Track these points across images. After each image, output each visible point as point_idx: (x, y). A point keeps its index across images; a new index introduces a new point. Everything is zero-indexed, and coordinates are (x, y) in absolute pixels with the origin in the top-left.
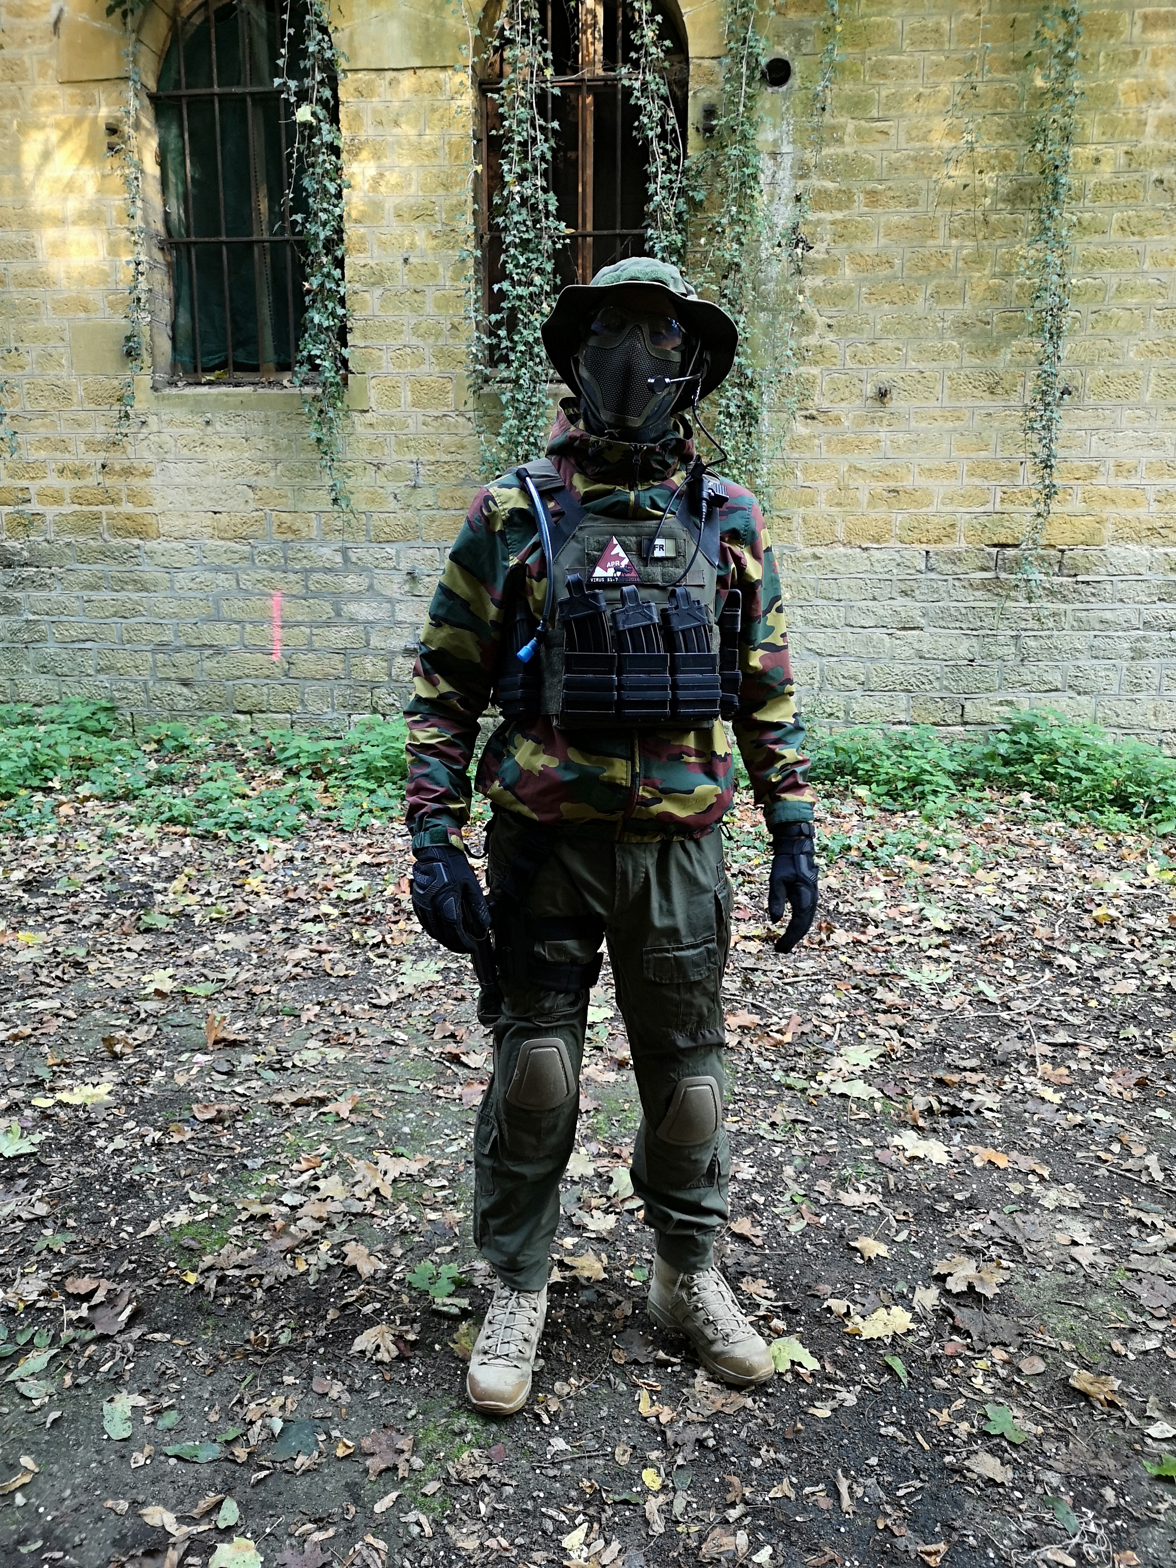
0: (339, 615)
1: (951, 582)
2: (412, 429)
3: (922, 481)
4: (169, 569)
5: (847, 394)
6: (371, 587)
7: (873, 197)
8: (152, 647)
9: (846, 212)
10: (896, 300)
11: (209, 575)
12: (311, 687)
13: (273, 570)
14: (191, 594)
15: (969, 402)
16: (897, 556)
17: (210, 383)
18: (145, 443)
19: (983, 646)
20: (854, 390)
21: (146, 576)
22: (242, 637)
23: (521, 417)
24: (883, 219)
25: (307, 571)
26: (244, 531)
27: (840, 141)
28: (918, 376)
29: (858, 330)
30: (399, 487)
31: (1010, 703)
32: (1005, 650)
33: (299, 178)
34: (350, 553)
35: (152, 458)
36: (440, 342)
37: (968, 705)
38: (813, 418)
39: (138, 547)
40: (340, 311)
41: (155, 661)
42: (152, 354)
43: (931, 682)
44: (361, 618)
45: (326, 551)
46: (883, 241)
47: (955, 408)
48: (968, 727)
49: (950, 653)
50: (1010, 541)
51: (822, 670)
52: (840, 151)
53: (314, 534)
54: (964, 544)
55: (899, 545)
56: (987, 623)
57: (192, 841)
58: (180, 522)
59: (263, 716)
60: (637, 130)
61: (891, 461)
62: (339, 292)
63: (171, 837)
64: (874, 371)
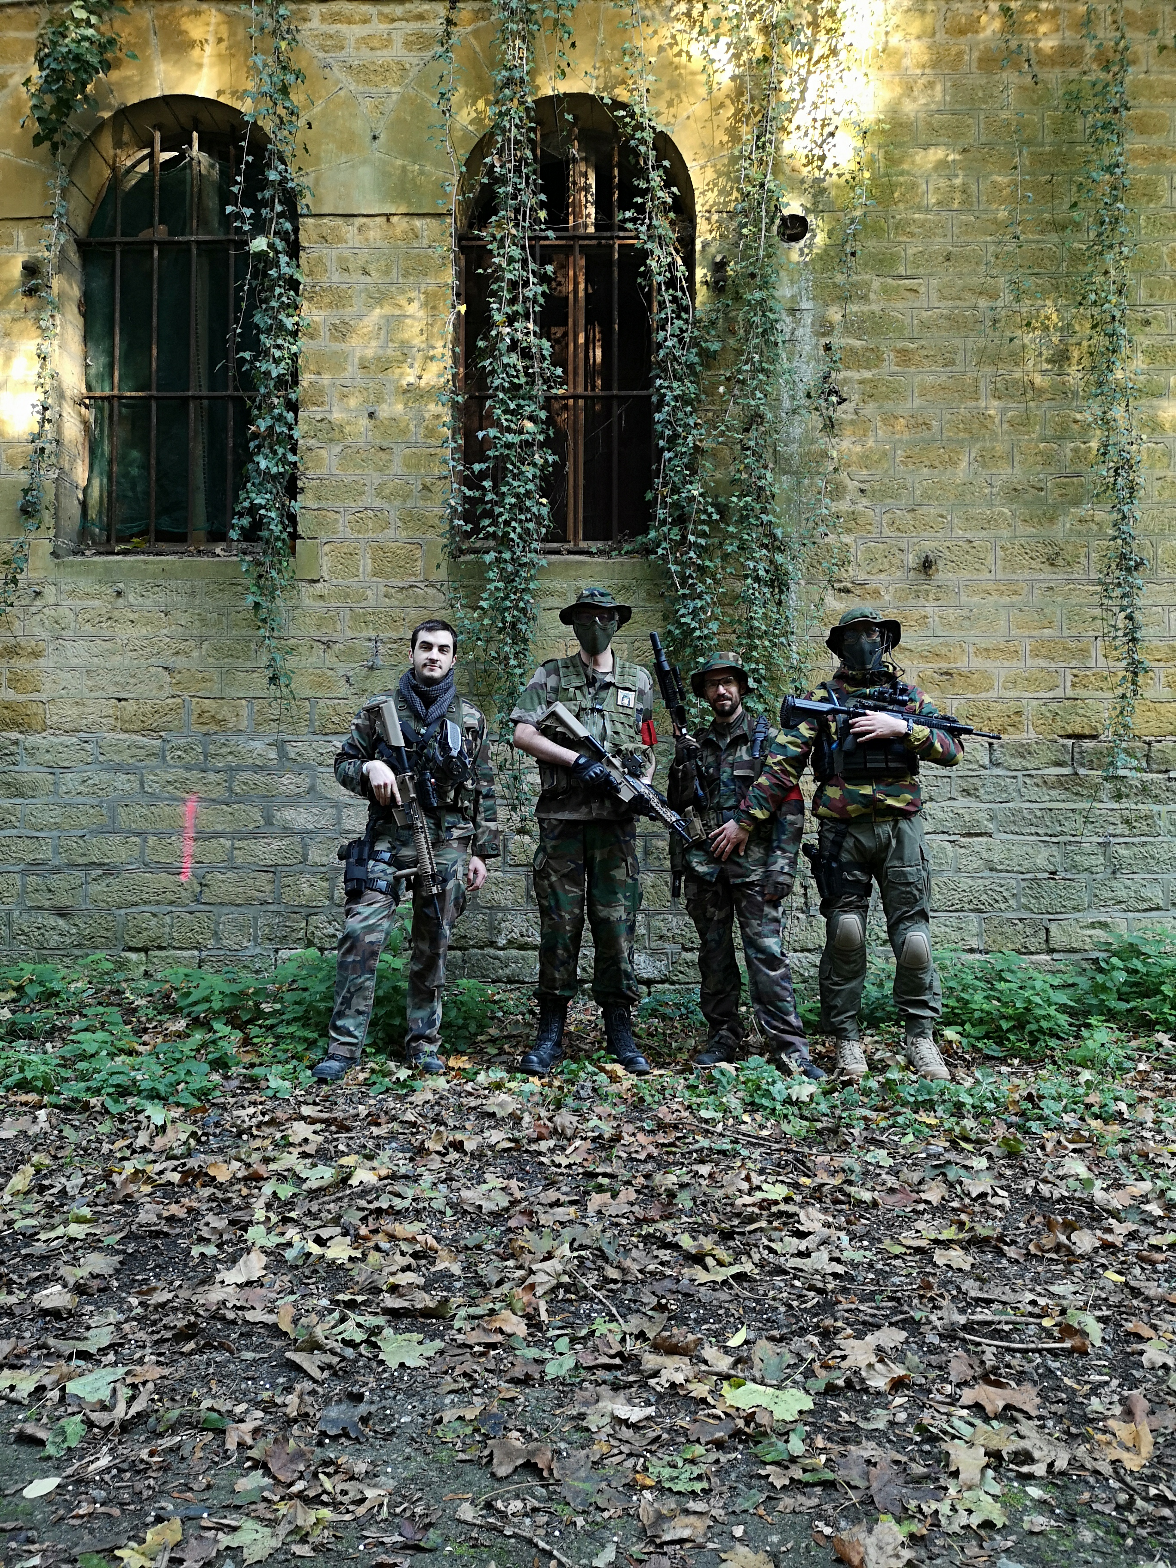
0: (269, 822)
1: (1021, 779)
2: (371, 602)
3: (978, 663)
4: (53, 769)
5: (886, 566)
6: (312, 789)
7: (904, 356)
8: (22, 866)
9: (875, 371)
10: (936, 463)
11: (105, 776)
12: (227, 915)
13: (188, 769)
14: (80, 799)
15: (1027, 575)
17: (125, 553)
18: (37, 618)
19: (1066, 855)
20: (894, 561)
21: (26, 778)
22: (142, 852)
23: (508, 580)
24: (917, 379)
25: (231, 770)
26: (156, 721)
27: (864, 298)
28: (966, 546)
29: (896, 496)
30: (355, 669)
31: (1104, 925)
32: (1093, 860)
33: (249, 315)
34: (289, 748)
35: (45, 635)
36: (409, 504)
37: (1053, 928)
38: (848, 591)
39: (16, 743)
40: (291, 458)
41: (24, 885)
42: (56, 516)
43: (1006, 900)
44: (297, 827)
45: (258, 746)
46: (918, 402)
47: (1011, 582)
48: (1056, 956)
49: (1027, 864)
50: (1087, 731)
52: (865, 308)
53: (244, 724)
54: (1032, 735)
56: (1068, 827)
57: (49, 1115)
58: (72, 712)
59: (163, 953)
60: (644, 275)
61: (941, 640)
62: (291, 437)
63: (19, 1109)
64: (916, 540)
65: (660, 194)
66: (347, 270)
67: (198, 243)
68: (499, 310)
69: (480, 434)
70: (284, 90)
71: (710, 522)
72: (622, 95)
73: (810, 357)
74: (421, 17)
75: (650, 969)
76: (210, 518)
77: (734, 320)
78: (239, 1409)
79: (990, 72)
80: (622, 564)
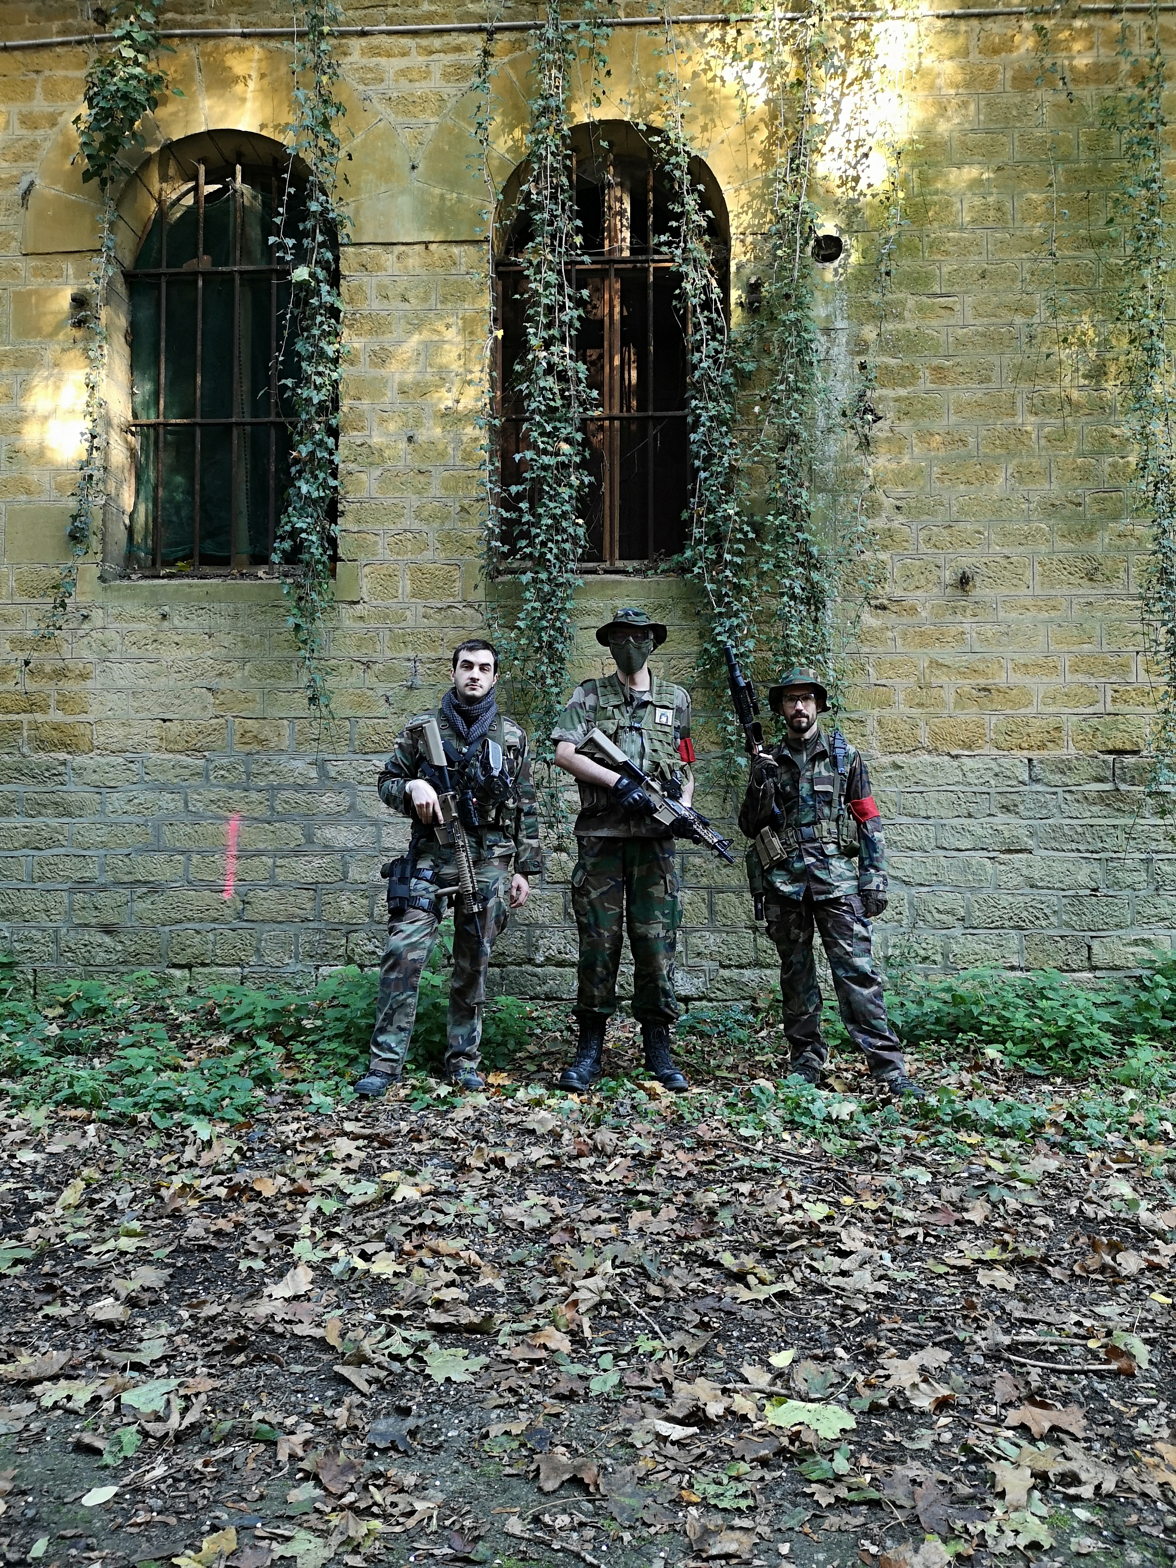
0: (310, 840)
1: (1061, 795)
2: (410, 622)
3: (1016, 678)
4: (98, 789)
5: (923, 582)
6: (352, 807)
7: (940, 375)
8: (69, 885)
9: (910, 389)
10: (973, 480)
11: (151, 796)
12: (270, 932)
13: (231, 788)
14: (125, 818)
15: (1065, 590)
16: (993, 765)
17: (170, 576)
18: (85, 640)
19: (1108, 872)
20: (930, 577)
21: (74, 798)
22: (186, 870)
23: (545, 600)
24: (953, 396)
25: (274, 789)
26: (200, 741)
27: (899, 317)
28: (1004, 562)
29: (932, 513)
30: (394, 688)
31: (1147, 943)
32: (1136, 877)
33: (291, 343)
34: (329, 767)
35: (92, 657)
36: (447, 526)
37: (1096, 945)
38: (884, 608)
39: (64, 763)
40: (332, 482)
41: (71, 903)
42: (103, 541)
43: (1047, 917)
44: (338, 845)
45: (299, 765)
46: (953, 419)
47: (1049, 597)
48: (1098, 974)
49: (1068, 881)
50: (1128, 747)
51: (911, 904)
52: (900, 327)
53: (285, 743)
54: (1073, 751)
55: (995, 752)
56: (1109, 843)
57: (97, 1129)
58: (119, 732)
59: (206, 970)
60: (679, 297)
61: (979, 656)
62: (331, 462)
63: (68, 1124)
64: (952, 556)
65: (695, 217)
66: (386, 297)
67: (241, 273)
68: (535, 334)
69: (517, 457)
70: (325, 123)
71: (745, 541)
72: (657, 120)
73: (845, 377)
74: (458, 49)
75: (688, 986)
76: (253, 541)
77: (769, 340)
78: (290, 1421)
79: (1024, 91)
80: (658, 583)
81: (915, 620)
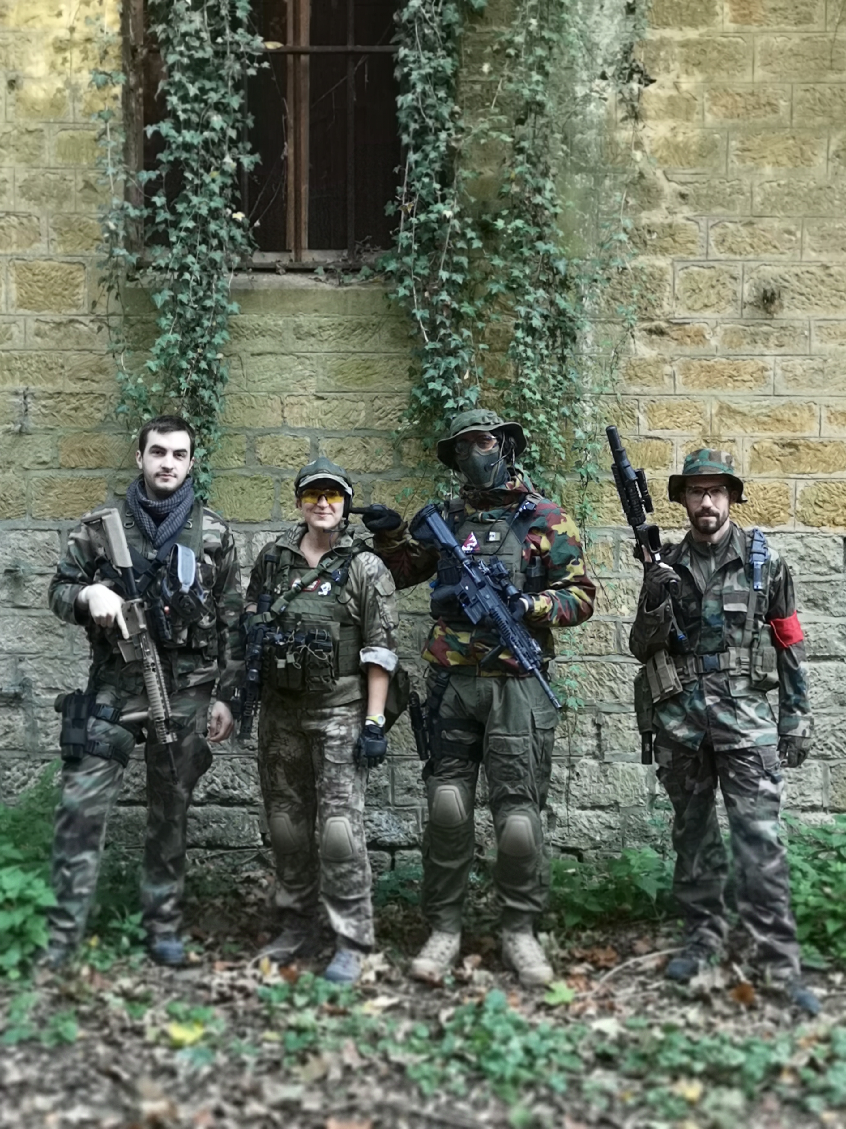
2: (18, 342)
3: (832, 431)
5: (713, 299)
7: (744, 11)
9: (703, 30)
10: (783, 159)
16: (798, 545)
20: (724, 292)
24: (760, 41)
28: (820, 273)
29: (730, 204)
36: (68, 207)
38: (660, 332)
46: (760, 74)
55: (801, 528)
61: (785, 400)
64: (753, 264)
71: (468, 252)
75: (394, 831)
80: (358, 294)
81: (701, 350)
